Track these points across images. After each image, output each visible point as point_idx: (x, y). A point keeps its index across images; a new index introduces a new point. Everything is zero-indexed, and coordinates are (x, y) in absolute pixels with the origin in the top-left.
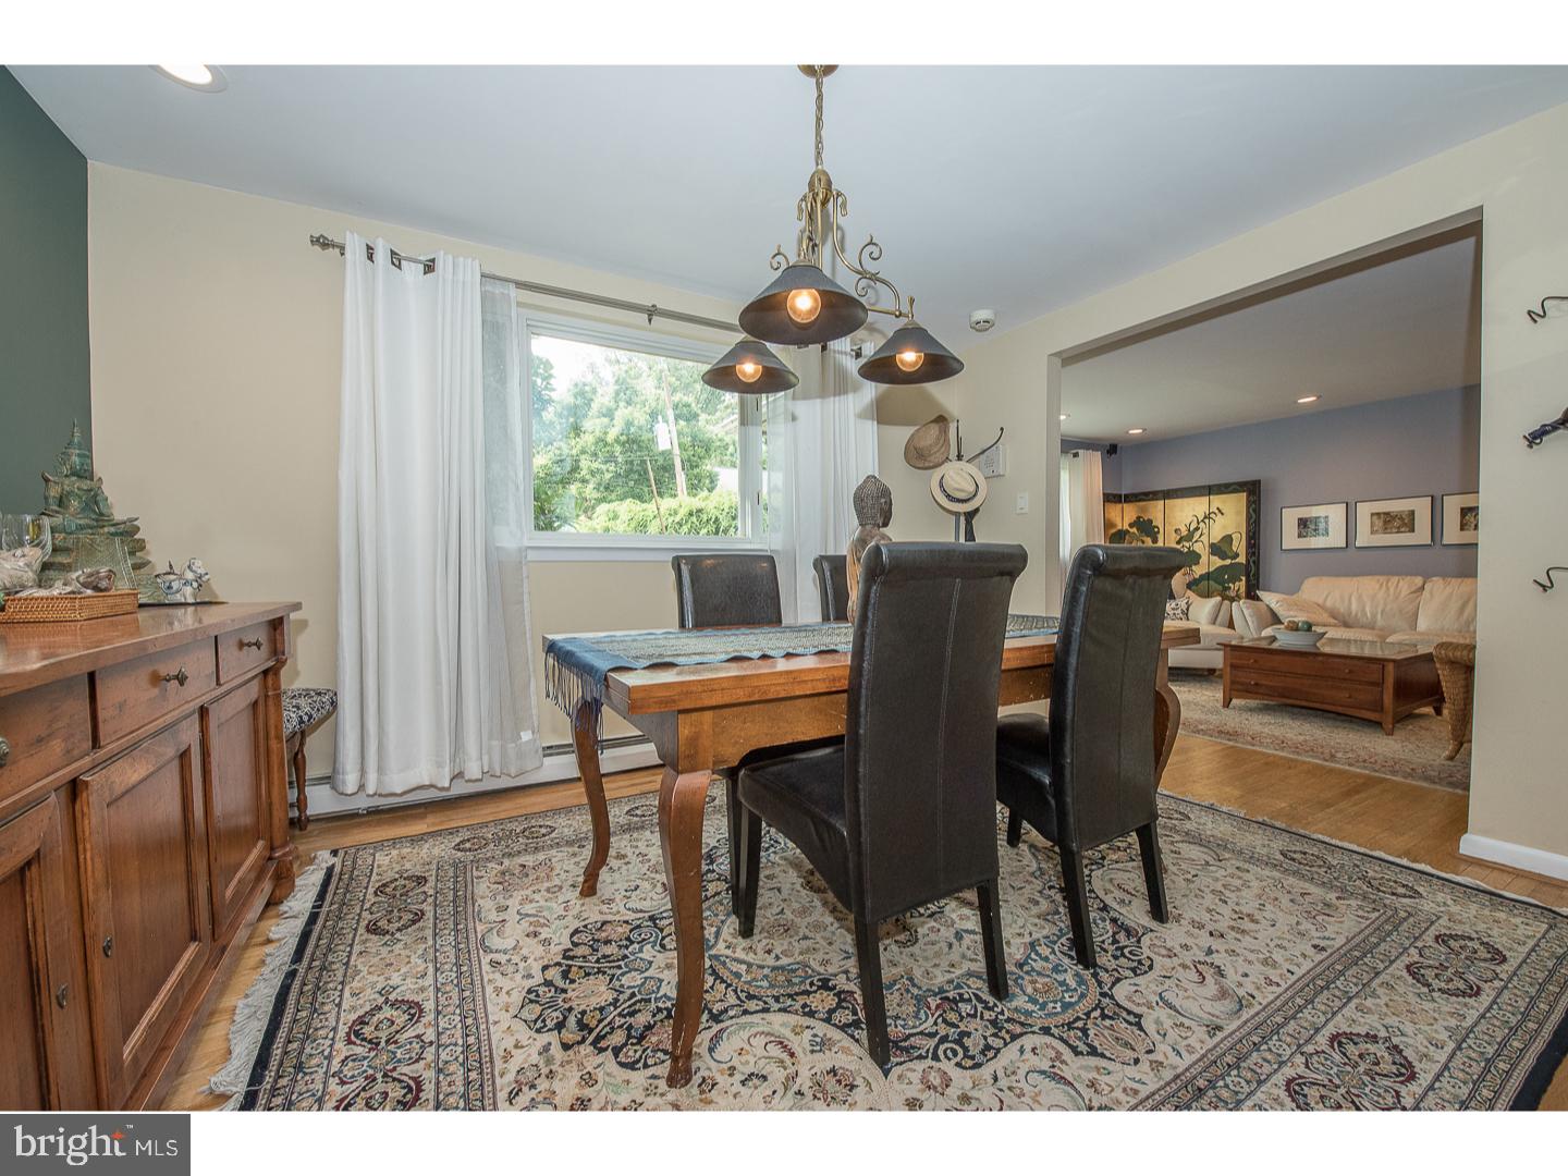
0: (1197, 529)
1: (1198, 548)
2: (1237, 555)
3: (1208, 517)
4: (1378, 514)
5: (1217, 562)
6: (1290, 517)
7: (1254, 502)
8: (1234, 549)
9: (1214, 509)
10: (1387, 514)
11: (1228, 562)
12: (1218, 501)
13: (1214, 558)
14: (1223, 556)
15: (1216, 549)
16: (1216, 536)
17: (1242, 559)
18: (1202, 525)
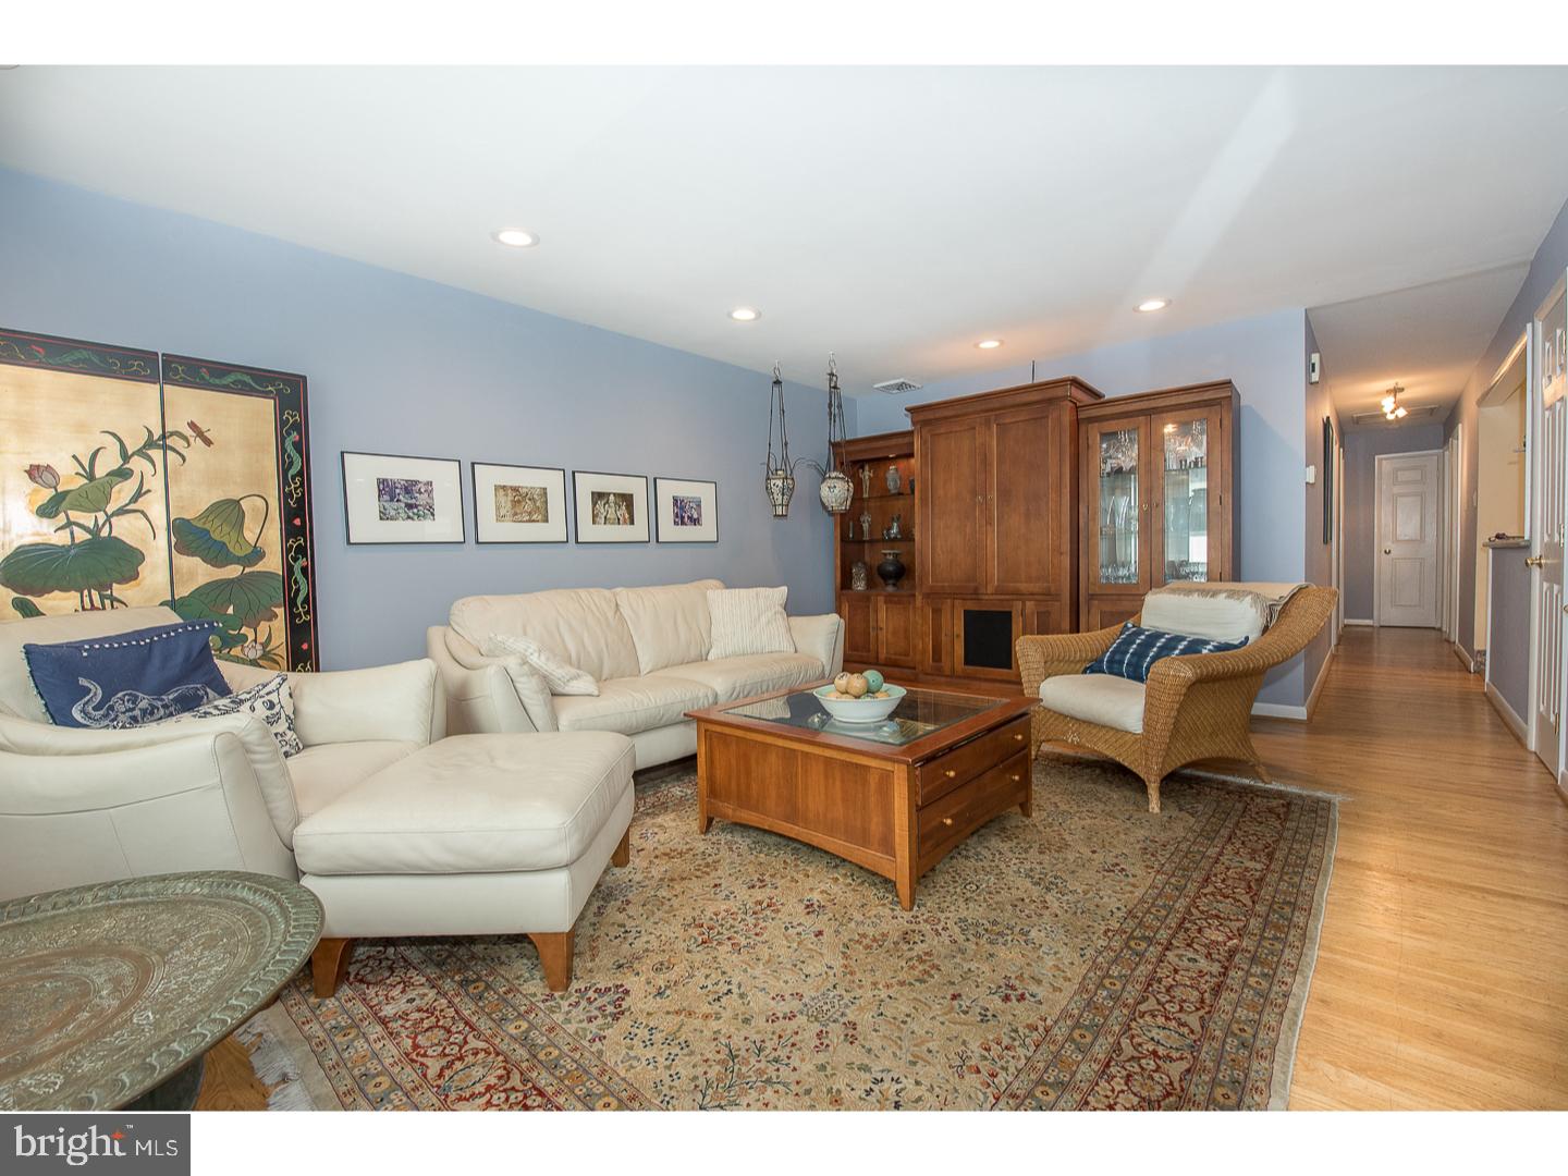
0: (122, 474)
1: (126, 529)
2: (257, 554)
3: (160, 441)
4: (504, 487)
5: (198, 572)
6: (364, 475)
7: (296, 427)
8: (250, 535)
9: (178, 423)
10: (515, 489)
11: (233, 571)
12: (189, 404)
13: (186, 562)
14: (216, 554)
15: (188, 536)
16: (195, 500)
17: (273, 563)
18: (137, 464)
